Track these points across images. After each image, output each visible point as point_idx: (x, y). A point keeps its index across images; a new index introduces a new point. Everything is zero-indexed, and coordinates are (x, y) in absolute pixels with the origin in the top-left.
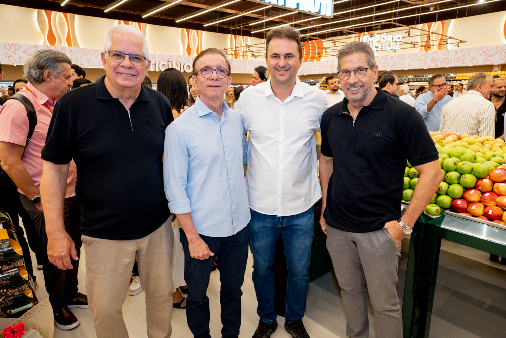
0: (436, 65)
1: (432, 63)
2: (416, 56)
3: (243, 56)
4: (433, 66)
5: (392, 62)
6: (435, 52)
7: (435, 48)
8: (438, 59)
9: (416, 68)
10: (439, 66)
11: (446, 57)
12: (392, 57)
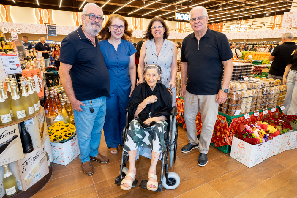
0: (277, 36)
1: (275, 35)
2: (267, 32)
3: (184, 31)
4: (275, 37)
5: (256, 34)
6: (277, 30)
7: (277, 28)
8: (278, 33)
9: (267, 38)
10: (278, 37)
11: (282, 32)
12: (256, 32)
